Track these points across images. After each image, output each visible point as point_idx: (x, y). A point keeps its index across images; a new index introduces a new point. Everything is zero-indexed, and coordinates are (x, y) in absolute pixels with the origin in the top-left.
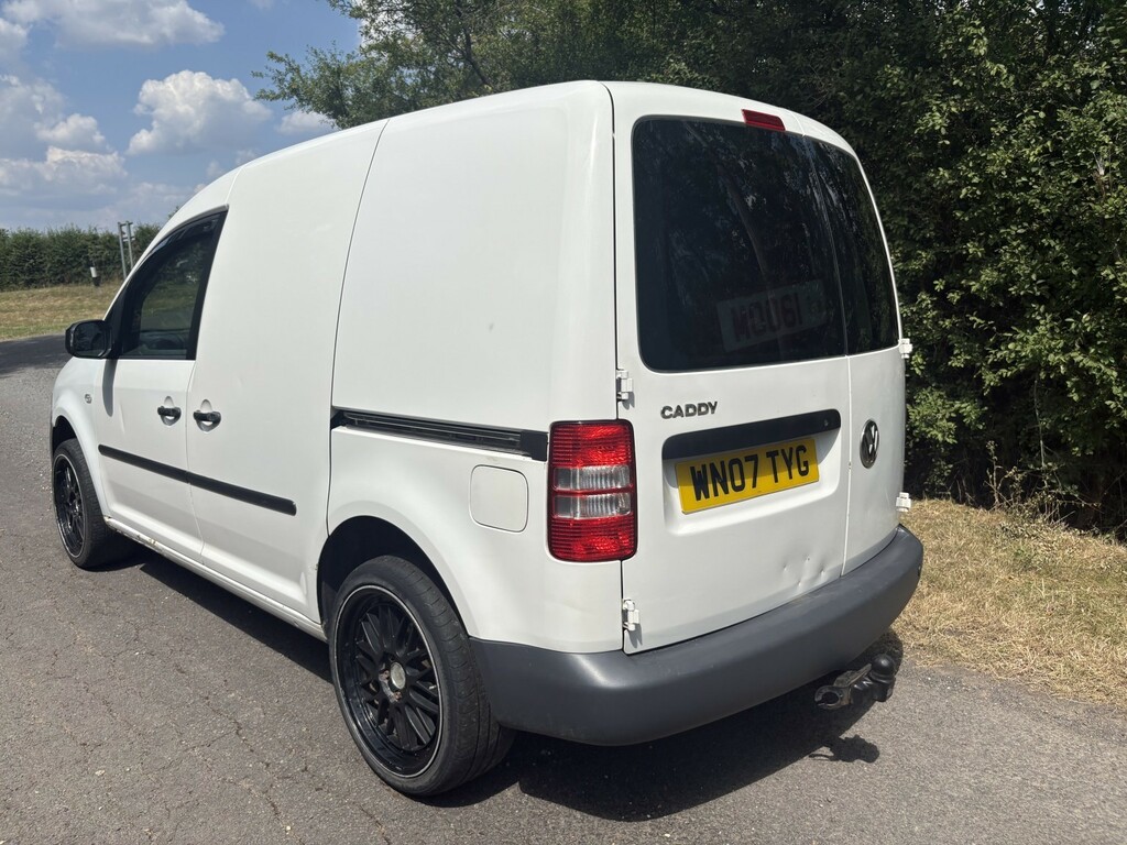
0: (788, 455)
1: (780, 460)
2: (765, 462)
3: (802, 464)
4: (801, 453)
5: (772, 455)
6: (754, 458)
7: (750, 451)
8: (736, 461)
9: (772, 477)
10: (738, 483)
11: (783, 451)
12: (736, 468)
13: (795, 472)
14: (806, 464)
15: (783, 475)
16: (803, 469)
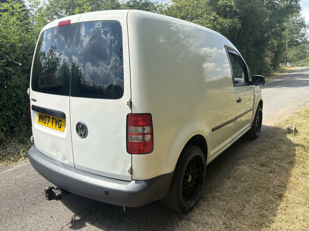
0: (56, 121)
1: (54, 121)
2: (51, 120)
3: (60, 125)
4: (60, 122)
5: (53, 119)
6: (49, 117)
7: (49, 116)
8: (45, 116)
9: (52, 124)
10: (45, 122)
11: (55, 119)
12: (45, 118)
13: (57, 126)
14: (61, 125)
15: (54, 125)
16: (60, 126)
